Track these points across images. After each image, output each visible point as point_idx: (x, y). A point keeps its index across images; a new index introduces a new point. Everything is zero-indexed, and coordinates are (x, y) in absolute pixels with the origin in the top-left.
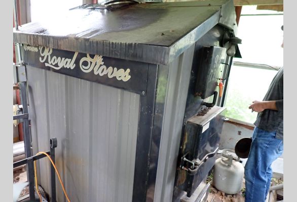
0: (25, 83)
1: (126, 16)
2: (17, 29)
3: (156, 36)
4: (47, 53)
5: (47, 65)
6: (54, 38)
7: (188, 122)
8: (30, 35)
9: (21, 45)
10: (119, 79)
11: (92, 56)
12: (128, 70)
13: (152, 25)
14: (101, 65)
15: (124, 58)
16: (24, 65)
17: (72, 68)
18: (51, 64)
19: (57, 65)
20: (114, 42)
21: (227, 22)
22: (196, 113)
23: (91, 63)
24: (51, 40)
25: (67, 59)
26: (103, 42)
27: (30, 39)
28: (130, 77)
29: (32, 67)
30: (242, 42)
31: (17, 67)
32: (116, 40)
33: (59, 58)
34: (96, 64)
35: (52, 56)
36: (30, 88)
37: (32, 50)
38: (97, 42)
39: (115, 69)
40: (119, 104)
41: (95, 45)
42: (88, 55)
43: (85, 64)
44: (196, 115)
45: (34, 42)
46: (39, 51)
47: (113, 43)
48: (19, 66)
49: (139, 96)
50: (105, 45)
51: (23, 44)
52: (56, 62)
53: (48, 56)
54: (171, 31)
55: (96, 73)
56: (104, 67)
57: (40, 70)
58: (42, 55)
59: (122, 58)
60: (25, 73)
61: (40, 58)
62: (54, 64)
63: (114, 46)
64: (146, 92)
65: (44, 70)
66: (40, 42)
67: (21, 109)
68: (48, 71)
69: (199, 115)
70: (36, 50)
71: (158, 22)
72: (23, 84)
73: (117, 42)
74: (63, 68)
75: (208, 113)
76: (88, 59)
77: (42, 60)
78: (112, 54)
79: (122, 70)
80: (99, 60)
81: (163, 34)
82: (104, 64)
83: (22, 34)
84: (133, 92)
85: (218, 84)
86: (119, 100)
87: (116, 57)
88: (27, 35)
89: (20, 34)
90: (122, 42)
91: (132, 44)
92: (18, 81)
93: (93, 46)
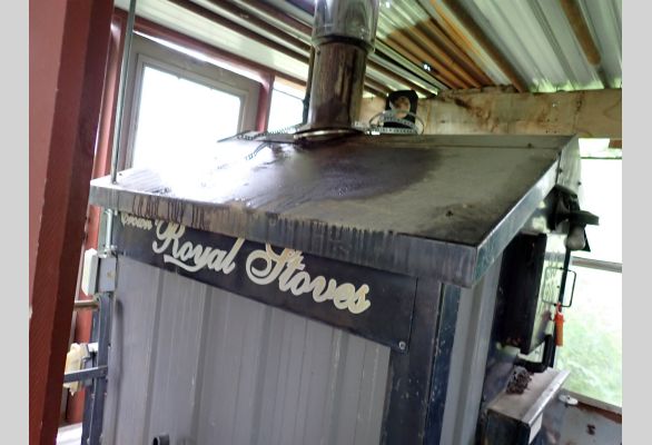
0: (111, 294)
1: (347, 162)
2: (114, 180)
3: (434, 216)
4: (171, 234)
5: (167, 259)
6: (195, 205)
7: (490, 411)
8: (142, 196)
9: (116, 213)
10: (341, 306)
11: (278, 250)
12: (365, 289)
13: (412, 187)
14: (297, 271)
15: (360, 263)
16: (115, 254)
17: (226, 271)
18: (179, 259)
19: (191, 262)
20: (338, 225)
21: (568, 182)
22: (503, 387)
23: (274, 264)
24: (189, 209)
25: (217, 251)
26: (312, 224)
27: (141, 203)
28: (367, 304)
29: (133, 261)
30: (600, 222)
31: (100, 259)
32: (342, 220)
33: (199, 247)
34: (285, 268)
35: (182, 241)
36: (120, 305)
37: (140, 226)
38: (297, 223)
39: (333, 282)
40: (336, 366)
41: (291, 228)
42: (268, 247)
43: (260, 264)
44: (504, 390)
45: (148, 211)
46: (154, 227)
47: (334, 228)
48: (105, 256)
49: (387, 350)
50: (315, 230)
51: (119, 213)
52: (189, 255)
53: (173, 241)
54: (465, 206)
55: (283, 287)
56: (306, 276)
57: (150, 267)
58: (160, 237)
59: (355, 262)
60: (113, 273)
61: (155, 244)
62: (184, 259)
63: (337, 234)
64: (409, 343)
65: (158, 270)
66: (162, 210)
67: (93, 355)
68: (166, 273)
69: (511, 392)
70: (148, 225)
71: (425, 180)
72: (106, 297)
73: (346, 226)
74: (205, 269)
75: (530, 385)
76: (268, 255)
77: (159, 247)
78: (331, 251)
79: (349, 287)
80: (293, 258)
81: (450, 214)
82: (306, 270)
83: (125, 192)
84: (373, 340)
85: (553, 317)
86: (337, 355)
87: (341, 258)
88: (135, 195)
89: (119, 192)
90: (358, 228)
91: (381, 234)
92: (97, 290)
93: (286, 230)
